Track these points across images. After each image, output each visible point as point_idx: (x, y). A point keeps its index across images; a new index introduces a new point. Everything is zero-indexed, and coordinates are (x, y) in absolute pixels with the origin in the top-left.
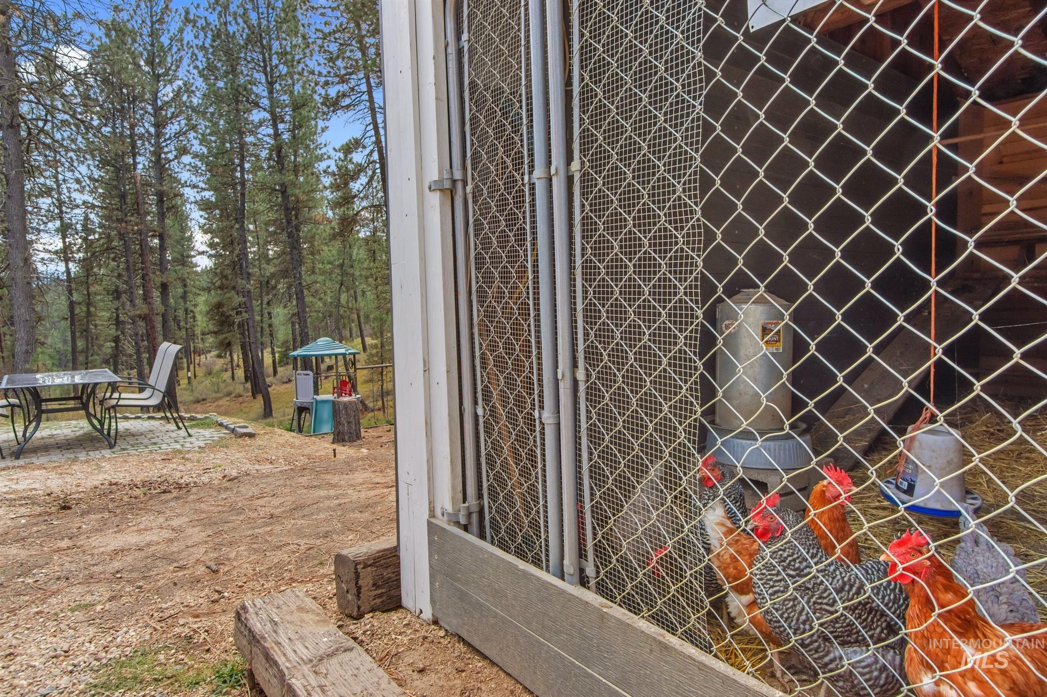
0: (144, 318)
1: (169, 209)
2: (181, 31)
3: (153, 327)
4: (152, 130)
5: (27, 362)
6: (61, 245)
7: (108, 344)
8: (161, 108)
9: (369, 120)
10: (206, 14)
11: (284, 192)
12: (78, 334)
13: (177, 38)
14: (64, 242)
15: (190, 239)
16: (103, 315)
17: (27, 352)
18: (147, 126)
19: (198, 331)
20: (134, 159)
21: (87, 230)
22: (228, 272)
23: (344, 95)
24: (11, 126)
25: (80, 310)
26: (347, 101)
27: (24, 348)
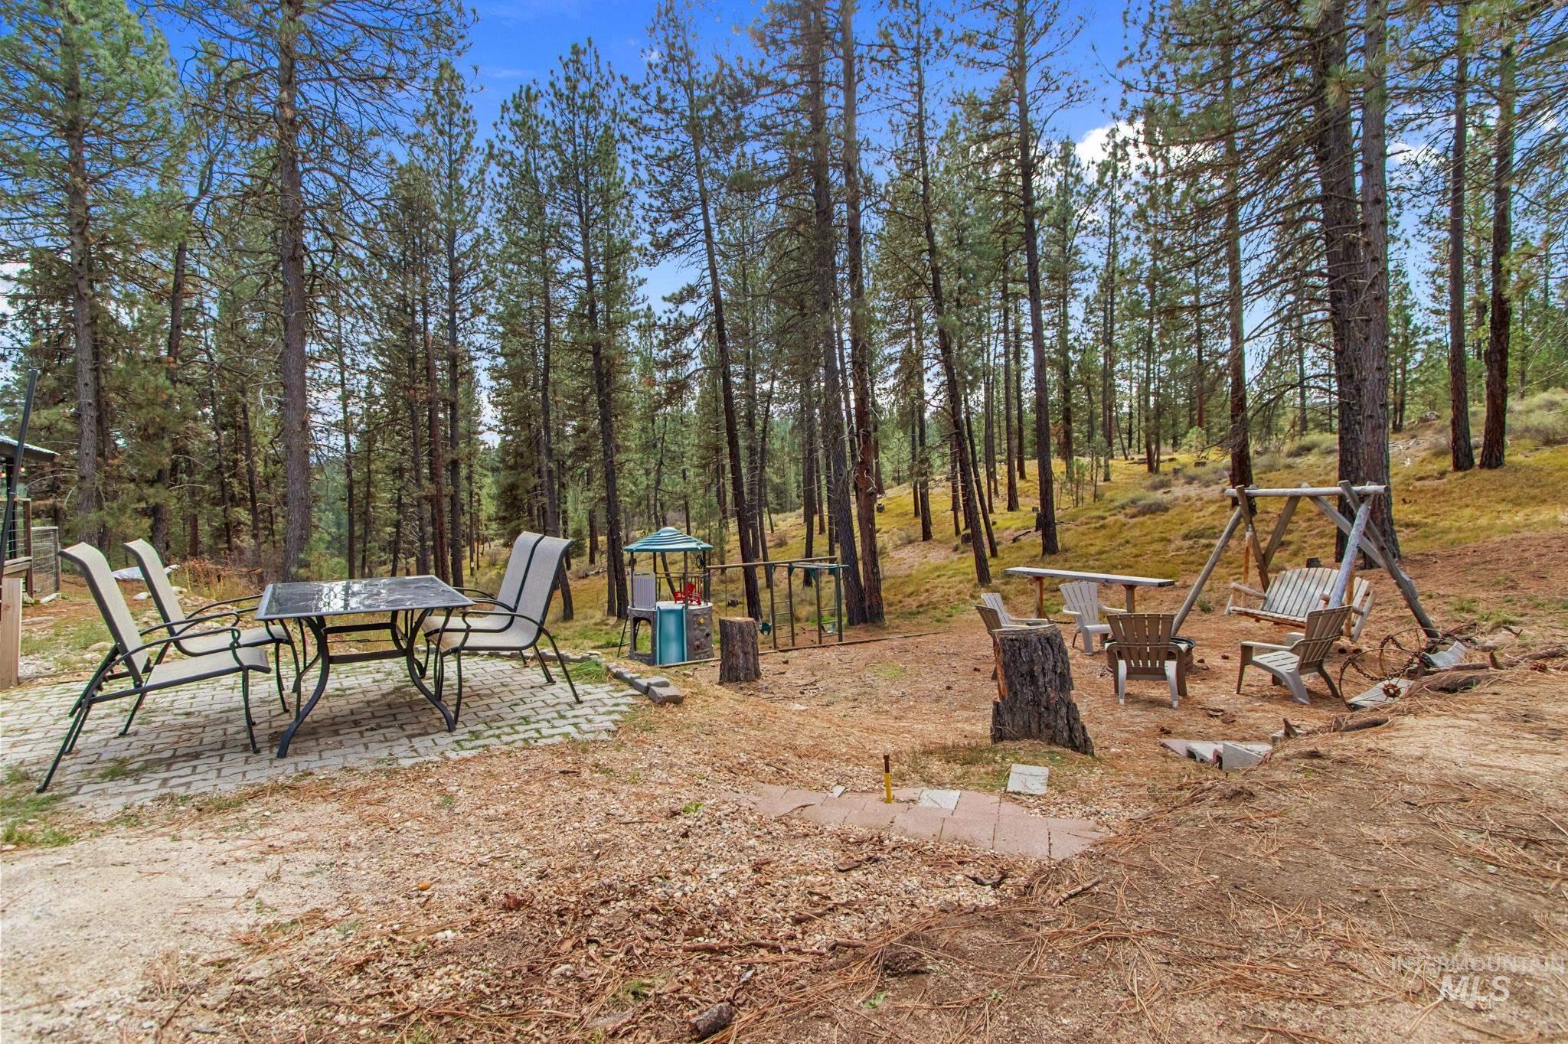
0: (429, 499)
1: (462, 374)
2: (482, 172)
3: (440, 511)
4: (447, 285)
5: (301, 550)
6: (341, 416)
7: (389, 529)
8: (457, 260)
9: (706, 264)
10: (512, 148)
11: (596, 354)
12: (356, 517)
13: (479, 179)
14: (345, 412)
15: (478, 413)
16: (384, 496)
17: (301, 538)
18: (441, 280)
19: (483, 516)
20: (425, 319)
21: (371, 399)
22: (524, 449)
23: (678, 234)
24: (293, 258)
25: (359, 491)
26: (680, 242)
27: (298, 533)
